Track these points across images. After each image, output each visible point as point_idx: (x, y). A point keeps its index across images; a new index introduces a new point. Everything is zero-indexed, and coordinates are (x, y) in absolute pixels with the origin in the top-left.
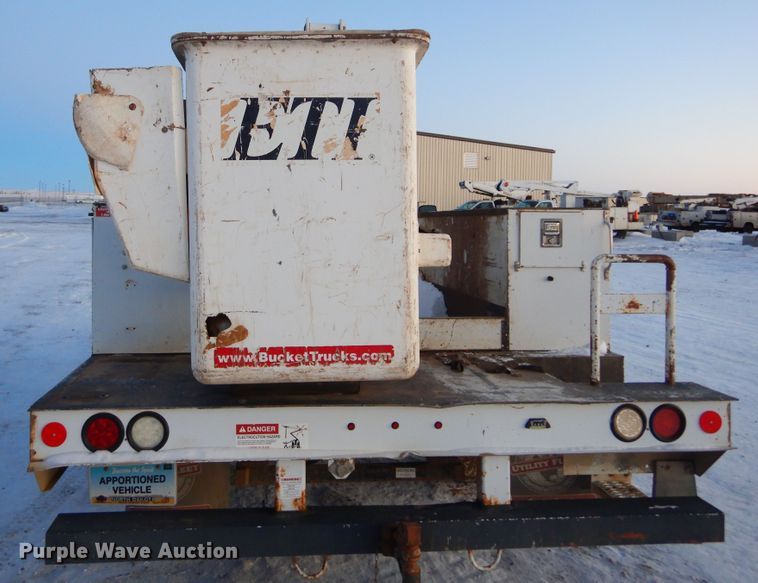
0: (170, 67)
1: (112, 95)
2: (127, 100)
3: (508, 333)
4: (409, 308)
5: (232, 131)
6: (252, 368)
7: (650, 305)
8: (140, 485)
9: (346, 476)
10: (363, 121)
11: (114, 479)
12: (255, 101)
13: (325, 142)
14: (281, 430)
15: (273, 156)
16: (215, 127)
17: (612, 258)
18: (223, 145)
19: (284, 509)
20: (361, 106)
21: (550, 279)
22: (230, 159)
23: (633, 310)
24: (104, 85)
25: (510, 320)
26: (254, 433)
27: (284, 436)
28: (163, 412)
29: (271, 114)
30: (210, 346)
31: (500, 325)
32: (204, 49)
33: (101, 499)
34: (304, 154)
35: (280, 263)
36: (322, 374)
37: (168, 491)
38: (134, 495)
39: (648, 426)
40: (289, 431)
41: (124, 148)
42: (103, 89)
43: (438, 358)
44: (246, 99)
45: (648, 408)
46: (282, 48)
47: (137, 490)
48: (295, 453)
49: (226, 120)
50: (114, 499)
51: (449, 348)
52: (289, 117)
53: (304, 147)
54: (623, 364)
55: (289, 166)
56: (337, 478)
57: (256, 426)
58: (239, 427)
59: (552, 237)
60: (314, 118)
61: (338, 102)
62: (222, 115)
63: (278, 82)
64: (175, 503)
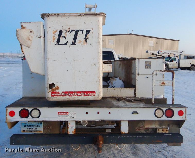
0: (40, 22)
1: (26, 29)
2: (30, 30)
3: (136, 92)
4: (100, 82)
5: (55, 38)
6: (60, 97)
7: (168, 83)
8: (34, 127)
9: (85, 125)
10: (88, 35)
11: (27, 126)
12: (61, 30)
13: (79, 41)
14: (69, 113)
15: (66, 44)
16: (52, 37)
17: (157, 71)
18: (53, 41)
19: (70, 133)
20: (88, 32)
21: (148, 77)
22: (55, 45)
23: (163, 85)
24: (24, 26)
25: (136, 89)
26: (62, 114)
27: (70, 115)
28: (39, 108)
29: (65, 34)
30: (50, 91)
31: (134, 90)
32: (49, 17)
33: (24, 131)
34: (73, 44)
35: (67, 71)
36: (78, 98)
37: (41, 129)
38: (32, 130)
39: (164, 114)
40: (71, 114)
41: (29, 42)
42: (24, 27)
43: (116, 99)
44: (59, 30)
45: (164, 109)
46: (68, 17)
47: (33, 129)
48: (73, 119)
49: (54, 35)
50: (27, 131)
51: (119, 96)
52: (70, 34)
53: (74, 42)
54: (166, 101)
55: (70, 47)
56: (83, 126)
57: (63, 112)
58: (58, 113)
59: (148, 66)
60: (76, 35)
61: (82, 31)
62: (53, 34)
63: (67, 26)
64: (43, 132)
